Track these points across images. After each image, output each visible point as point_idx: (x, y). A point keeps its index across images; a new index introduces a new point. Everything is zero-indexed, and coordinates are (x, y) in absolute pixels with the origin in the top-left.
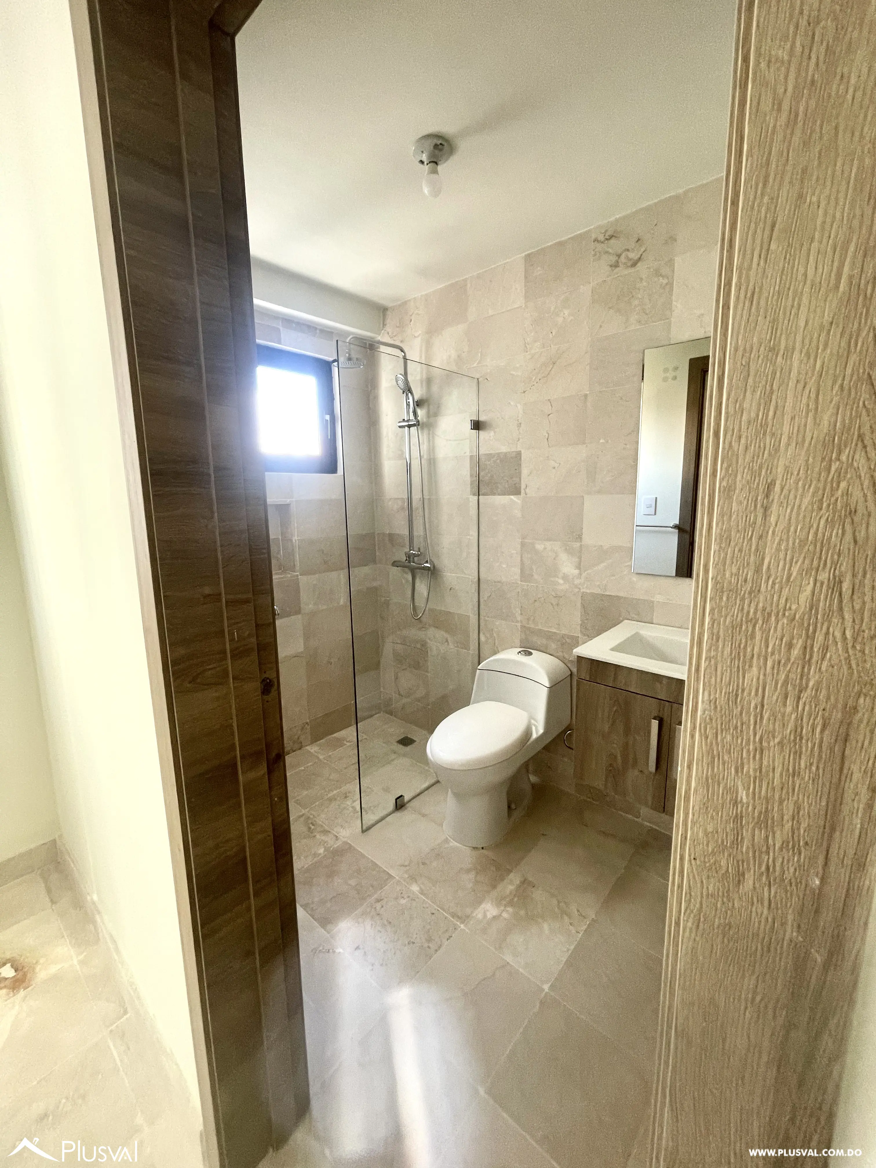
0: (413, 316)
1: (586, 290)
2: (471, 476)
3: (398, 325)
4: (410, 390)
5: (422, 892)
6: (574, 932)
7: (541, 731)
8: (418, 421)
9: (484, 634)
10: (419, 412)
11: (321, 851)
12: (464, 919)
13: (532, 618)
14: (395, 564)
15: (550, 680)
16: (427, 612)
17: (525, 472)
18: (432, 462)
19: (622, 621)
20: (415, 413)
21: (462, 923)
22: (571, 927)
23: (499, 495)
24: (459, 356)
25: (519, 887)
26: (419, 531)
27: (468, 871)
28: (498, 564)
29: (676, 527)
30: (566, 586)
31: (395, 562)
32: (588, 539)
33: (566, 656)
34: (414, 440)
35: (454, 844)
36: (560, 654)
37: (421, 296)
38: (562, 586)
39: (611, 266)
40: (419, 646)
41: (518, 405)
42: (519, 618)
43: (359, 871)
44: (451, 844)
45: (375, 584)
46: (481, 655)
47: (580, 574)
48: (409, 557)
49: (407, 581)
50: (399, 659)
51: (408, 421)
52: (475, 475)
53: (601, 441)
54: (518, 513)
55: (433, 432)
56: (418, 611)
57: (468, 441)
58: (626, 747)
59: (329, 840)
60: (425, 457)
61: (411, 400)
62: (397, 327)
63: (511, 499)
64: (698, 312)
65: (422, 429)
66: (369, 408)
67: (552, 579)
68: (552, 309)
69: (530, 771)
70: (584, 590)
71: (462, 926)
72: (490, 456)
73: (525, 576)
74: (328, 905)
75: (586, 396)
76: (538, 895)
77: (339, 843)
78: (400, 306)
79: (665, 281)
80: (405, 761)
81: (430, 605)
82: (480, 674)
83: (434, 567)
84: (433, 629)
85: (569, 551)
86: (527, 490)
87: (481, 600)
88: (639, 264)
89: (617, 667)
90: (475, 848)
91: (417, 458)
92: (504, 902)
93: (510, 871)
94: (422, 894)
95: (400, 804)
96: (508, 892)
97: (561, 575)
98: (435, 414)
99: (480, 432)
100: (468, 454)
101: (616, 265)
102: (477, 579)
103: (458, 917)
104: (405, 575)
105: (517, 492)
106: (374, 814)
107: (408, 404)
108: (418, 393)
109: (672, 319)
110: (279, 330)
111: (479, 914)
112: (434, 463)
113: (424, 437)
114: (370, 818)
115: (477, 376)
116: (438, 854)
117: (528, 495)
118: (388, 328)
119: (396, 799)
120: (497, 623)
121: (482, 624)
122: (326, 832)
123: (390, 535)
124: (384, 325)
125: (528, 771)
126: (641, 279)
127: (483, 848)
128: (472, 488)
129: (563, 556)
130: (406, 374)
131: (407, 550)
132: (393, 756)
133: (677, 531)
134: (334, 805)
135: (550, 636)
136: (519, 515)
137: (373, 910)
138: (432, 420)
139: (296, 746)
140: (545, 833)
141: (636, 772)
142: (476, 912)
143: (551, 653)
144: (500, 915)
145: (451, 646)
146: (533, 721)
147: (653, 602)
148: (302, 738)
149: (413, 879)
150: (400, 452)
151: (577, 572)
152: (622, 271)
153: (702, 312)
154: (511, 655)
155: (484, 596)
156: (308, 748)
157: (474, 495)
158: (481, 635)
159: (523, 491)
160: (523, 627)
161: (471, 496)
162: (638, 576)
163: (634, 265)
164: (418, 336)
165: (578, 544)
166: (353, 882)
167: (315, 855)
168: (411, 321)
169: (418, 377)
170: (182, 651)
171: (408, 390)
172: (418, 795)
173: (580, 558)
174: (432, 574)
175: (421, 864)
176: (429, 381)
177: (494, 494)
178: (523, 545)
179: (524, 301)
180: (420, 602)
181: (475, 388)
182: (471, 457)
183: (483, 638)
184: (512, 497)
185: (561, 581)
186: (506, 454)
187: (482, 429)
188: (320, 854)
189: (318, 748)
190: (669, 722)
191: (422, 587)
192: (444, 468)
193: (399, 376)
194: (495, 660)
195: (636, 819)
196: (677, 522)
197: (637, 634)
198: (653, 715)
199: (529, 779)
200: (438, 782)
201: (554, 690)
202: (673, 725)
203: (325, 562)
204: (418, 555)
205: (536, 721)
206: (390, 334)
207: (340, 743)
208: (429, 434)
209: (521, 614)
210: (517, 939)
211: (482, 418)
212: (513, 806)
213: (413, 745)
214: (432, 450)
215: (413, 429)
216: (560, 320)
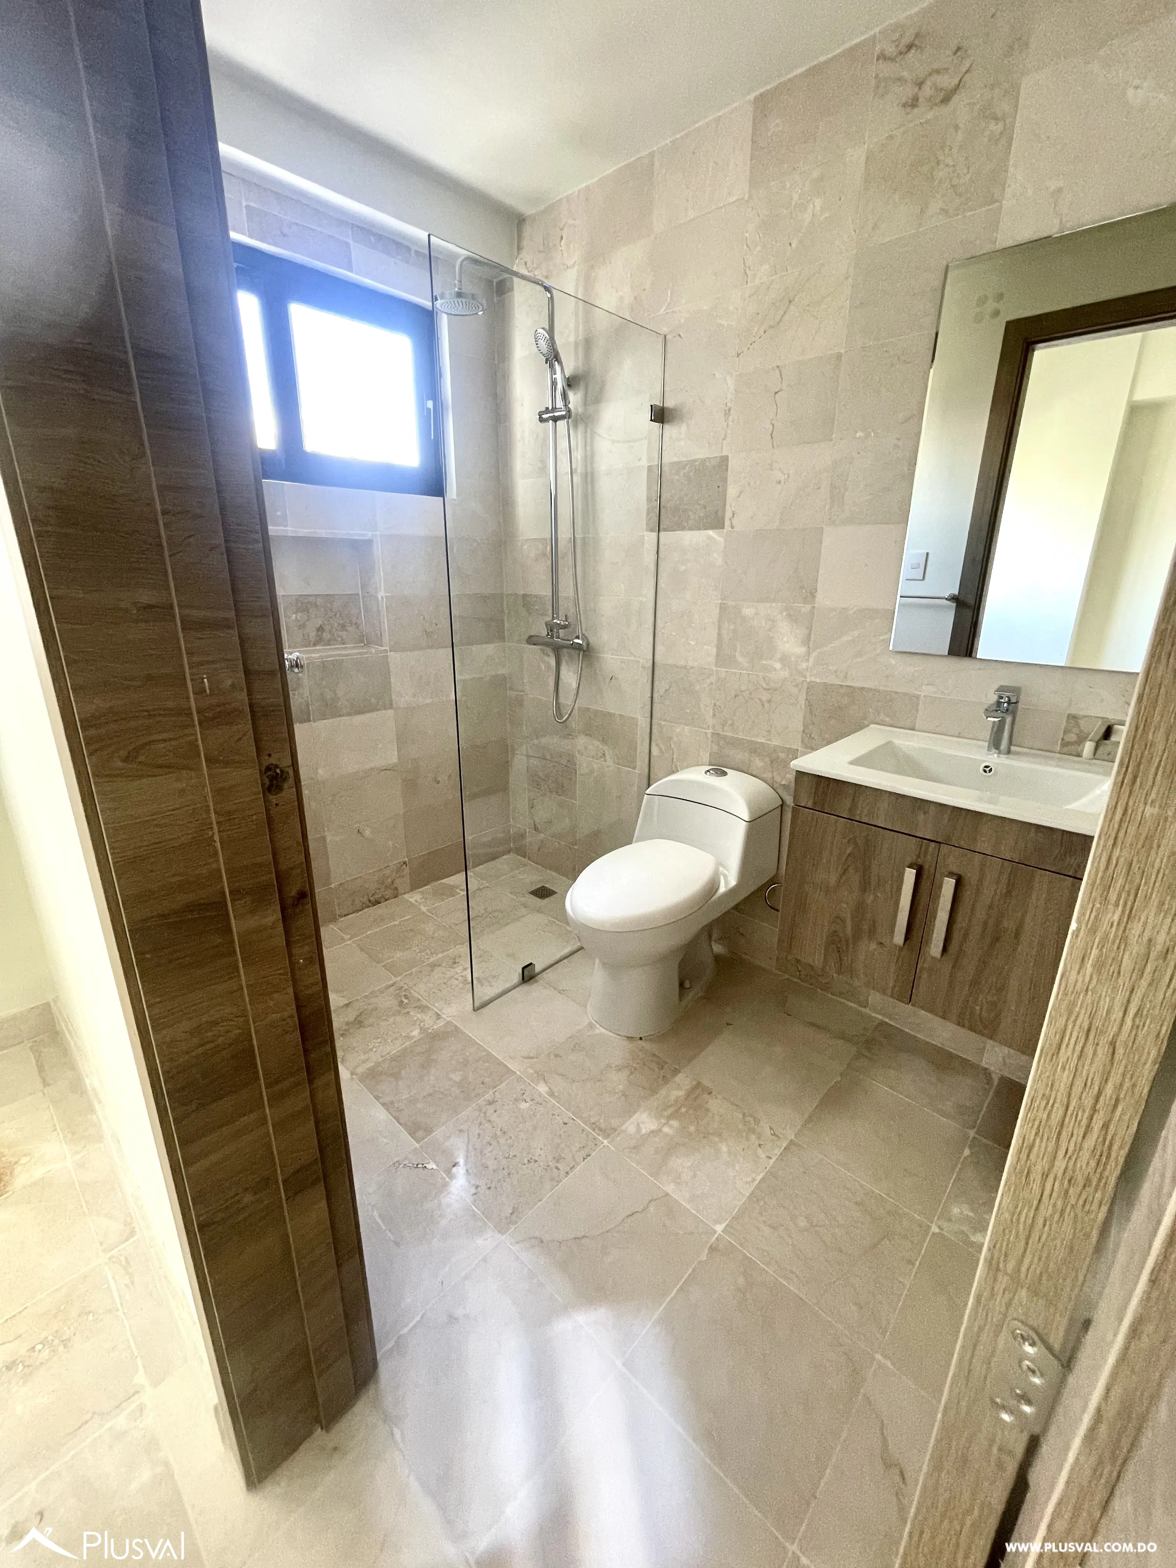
0: (566, 229)
1: (856, 155)
2: (649, 499)
3: (541, 248)
4: (557, 357)
5: (551, 1094)
6: (763, 1156)
7: (733, 882)
8: (569, 411)
9: (657, 745)
10: (571, 395)
11: (416, 1033)
12: (608, 1132)
13: (729, 722)
14: (532, 640)
15: (751, 812)
16: (576, 711)
17: (732, 491)
18: (589, 478)
19: (868, 726)
20: (565, 396)
21: (607, 1137)
22: (760, 1151)
23: (691, 529)
24: (635, 298)
25: (689, 1093)
26: (566, 590)
27: (619, 1069)
28: (683, 640)
29: (953, 598)
30: (785, 674)
31: (531, 637)
32: (823, 599)
33: (778, 779)
34: (563, 444)
35: (599, 1030)
36: (768, 775)
37: (579, 191)
38: (779, 672)
39: (904, 105)
40: (564, 762)
41: (728, 378)
42: (710, 721)
43: (466, 1063)
44: (597, 1031)
45: (501, 671)
46: (652, 776)
47: (809, 654)
48: (551, 628)
49: (548, 666)
50: (536, 781)
51: (554, 409)
52: (654, 498)
53: (858, 435)
54: (717, 558)
55: (592, 430)
56: (563, 712)
57: (646, 441)
58: (860, 909)
59: (428, 1020)
60: (579, 471)
61: (558, 376)
62: (540, 252)
63: (710, 538)
64: (1053, 185)
65: (576, 426)
66: (495, 396)
67: (764, 662)
68: (796, 197)
69: (713, 938)
70: (813, 679)
71: (606, 1142)
72: (678, 466)
73: (723, 658)
74: (419, 1105)
75: (839, 357)
76: (716, 1105)
77: (441, 1023)
78: (544, 212)
79: (1000, 127)
80: (539, 919)
81: (582, 703)
82: (648, 801)
83: (588, 644)
84: (583, 736)
85: (793, 617)
86: (735, 522)
87: (655, 695)
88: (956, 99)
89: (858, 788)
90: (630, 1038)
91: (567, 473)
92: (666, 1114)
93: (676, 1072)
94: (551, 1096)
95: (528, 975)
96: (672, 1098)
97: (778, 656)
98: (595, 399)
99: (666, 426)
100: (645, 463)
101: (913, 103)
102: (650, 663)
103: (601, 1129)
104: (546, 659)
105: (717, 523)
106: (491, 986)
107: (554, 383)
108: (570, 364)
109: (1004, 202)
110: (347, 245)
111: (630, 1127)
112: (592, 481)
113: (578, 439)
114: (485, 992)
115: (664, 330)
116: (576, 1044)
117: (735, 529)
118: (526, 255)
119: (523, 969)
120: (678, 730)
121: (654, 730)
122: (423, 1008)
123: (525, 596)
124: (519, 249)
125: (710, 936)
126: (957, 128)
127: (641, 1039)
128: (649, 520)
129: (784, 626)
130: (551, 331)
131: (549, 619)
132: (523, 911)
133: (955, 604)
134: (437, 973)
135: (755, 749)
136: (720, 562)
137: (482, 1115)
138: (591, 409)
139: (388, 893)
140: (730, 1022)
141: (873, 946)
142: (627, 1124)
143: (754, 773)
144: (660, 1130)
145: (610, 762)
146: (721, 869)
147: (918, 697)
148: (398, 882)
149: (541, 1076)
150: (540, 465)
151: (801, 650)
152: (924, 114)
153: (1061, 184)
154: (696, 775)
155: (661, 686)
156: (406, 896)
157: (651, 530)
158: (653, 744)
159: (727, 523)
160: (716, 735)
161: (646, 533)
162: (898, 656)
163: (946, 100)
164: (574, 266)
165: (808, 607)
166: (456, 1077)
167: (408, 1037)
168: (562, 238)
169: (572, 339)
170: (99, 703)
171: (553, 357)
172: (557, 963)
173: (810, 629)
174: (583, 656)
175: (552, 1057)
176: (588, 344)
177: (683, 529)
178: (723, 608)
179: (747, 189)
180: (567, 700)
181: (660, 347)
182: (650, 468)
183: (655, 751)
184: (711, 532)
185: (778, 666)
186: (703, 461)
187: (668, 422)
188: (414, 1037)
189: (420, 896)
190: (932, 871)
191: (569, 677)
192: (606, 487)
193: (540, 331)
194: (672, 781)
195: (862, 1009)
196: (956, 591)
197: (889, 743)
198: (908, 862)
199: (712, 949)
200: (581, 948)
201: (756, 826)
202: (938, 876)
203: (428, 634)
204: (564, 627)
205: (727, 870)
206: (529, 264)
207: (451, 891)
208: (586, 432)
209: (714, 715)
210: (681, 1163)
211: (669, 404)
212: (687, 984)
213: (552, 898)
214: (589, 458)
215: (561, 424)
216: (807, 217)
